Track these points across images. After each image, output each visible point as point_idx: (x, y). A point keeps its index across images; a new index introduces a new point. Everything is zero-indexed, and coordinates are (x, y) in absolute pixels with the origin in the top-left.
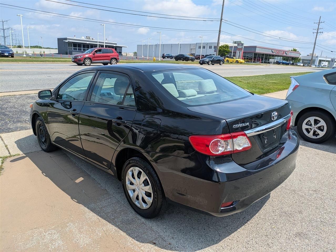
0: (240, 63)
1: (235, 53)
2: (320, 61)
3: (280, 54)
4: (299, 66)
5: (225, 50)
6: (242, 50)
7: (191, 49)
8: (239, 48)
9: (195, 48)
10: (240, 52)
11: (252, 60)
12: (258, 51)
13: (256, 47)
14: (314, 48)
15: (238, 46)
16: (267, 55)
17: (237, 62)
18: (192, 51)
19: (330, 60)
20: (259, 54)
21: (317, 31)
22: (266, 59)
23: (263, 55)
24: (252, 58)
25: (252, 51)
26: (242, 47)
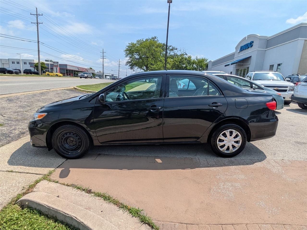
0: (59, 76)
1: (52, 69)
2: (106, 76)
3: (83, 71)
4: (97, 78)
5: (42, 66)
6: (58, 67)
7: (3, 64)
8: (55, 65)
9: (8, 63)
10: (56, 68)
11: (65, 74)
12: (68, 68)
13: (67, 65)
14: (103, 67)
15: (54, 64)
16: (75, 71)
17: (57, 75)
18: (4, 65)
19: (111, 75)
20: (70, 70)
21: (103, 57)
22: (75, 74)
23: (72, 71)
24: (65, 73)
25: (65, 68)
26: (58, 65)
